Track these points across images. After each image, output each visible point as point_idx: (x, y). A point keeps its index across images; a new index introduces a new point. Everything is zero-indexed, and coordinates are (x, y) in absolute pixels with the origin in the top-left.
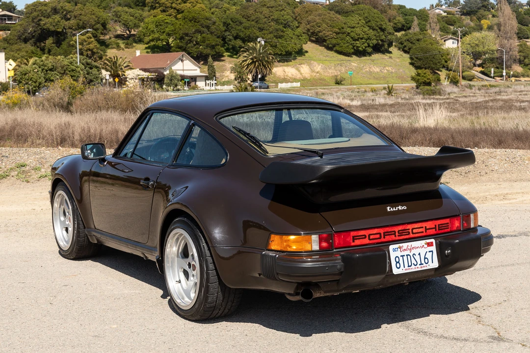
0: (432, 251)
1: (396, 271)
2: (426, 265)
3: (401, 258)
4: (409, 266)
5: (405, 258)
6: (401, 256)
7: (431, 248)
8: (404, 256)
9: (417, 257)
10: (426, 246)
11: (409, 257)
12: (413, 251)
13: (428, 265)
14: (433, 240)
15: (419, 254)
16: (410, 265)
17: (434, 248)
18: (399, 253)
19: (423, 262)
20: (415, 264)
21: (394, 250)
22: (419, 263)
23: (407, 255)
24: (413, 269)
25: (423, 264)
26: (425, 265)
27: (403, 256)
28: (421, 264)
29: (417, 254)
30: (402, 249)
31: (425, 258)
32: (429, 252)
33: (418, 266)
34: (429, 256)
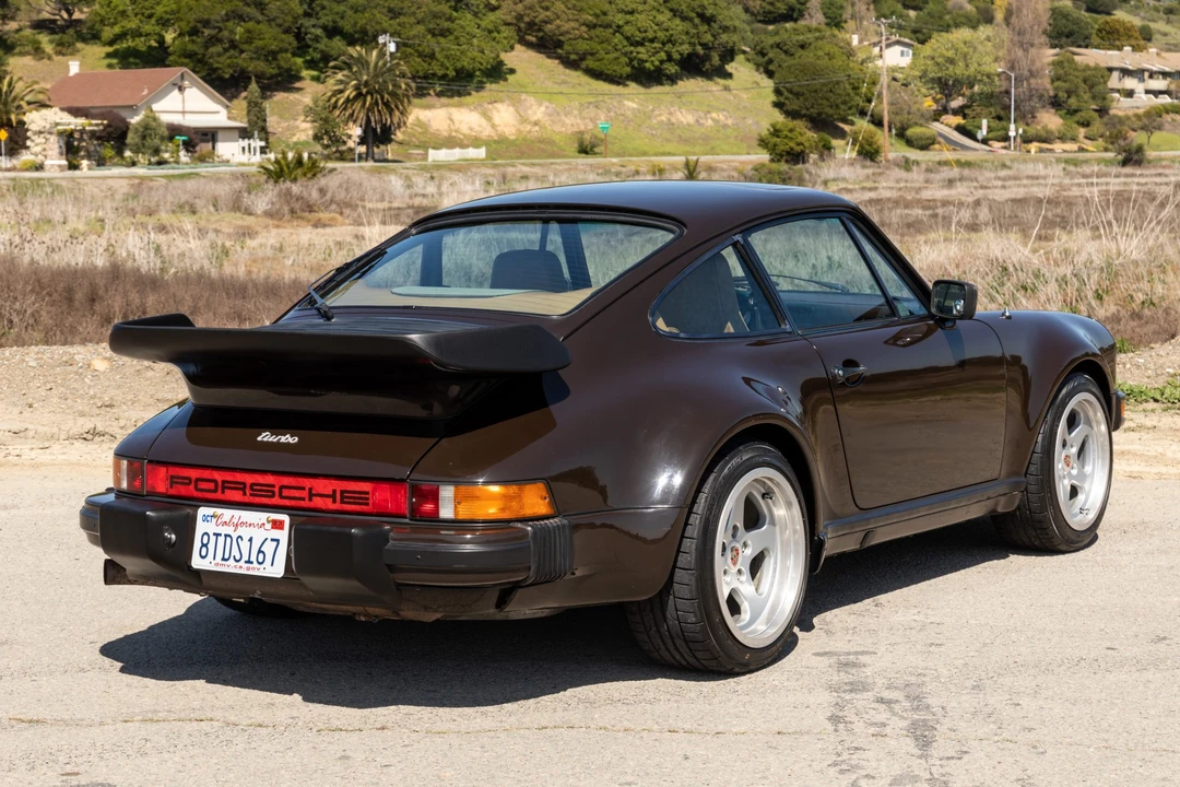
0: (278, 541)
1: (196, 562)
2: (258, 566)
3: (213, 538)
4: (223, 559)
5: (221, 539)
6: (214, 534)
7: (276, 534)
8: (220, 535)
9: (245, 545)
10: (269, 526)
11: (228, 539)
12: (242, 531)
13: (262, 566)
14: (285, 518)
15: (251, 540)
16: (226, 557)
17: (283, 535)
18: (211, 528)
19: (253, 559)
20: (238, 558)
21: (205, 518)
22: (245, 558)
23: (226, 536)
24: (231, 567)
25: (252, 563)
26: (255, 564)
27: (217, 535)
28: (249, 562)
29: (246, 539)
30: (220, 521)
31: (260, 551)
32: (272, 540)
33: (242, 563)
34: (269, 548)
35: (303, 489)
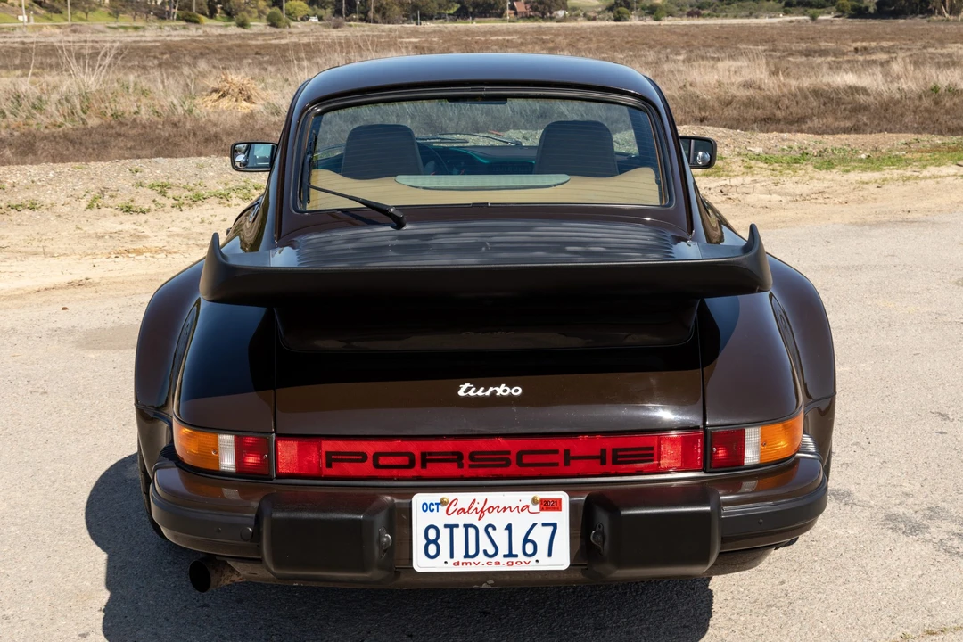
0: (554, 525)
1: (421, 564)
2: (527, 559)
3: (445, 533)
4: (467, 556)
5: (459, 534)
6: (446, 526)
7: (550, 516)
8: (457, 526)
9: (500, 537)
10: (537, 508)
11: (472, 531)
12: (489, 518)
13: (533, 559)
14: (563, 497)
15: (509, 528)
16: (472, 551)
17: (562, 518)
18: (440, 518)
19: (517, 549)
20: (491, 551)
21: (427, 507)
22: (504, 550)
23: (466, 527)
24: (481, 565)
25: (516, 556)
26: (522, 557)
27: (451, 527)
28: (510, 555)
29: (501, 526)
30: (452, 509)
31: (526, 540)
32: (544, 525)
33: (499, 558)
34: (541, 536)
35: (556, 452)
